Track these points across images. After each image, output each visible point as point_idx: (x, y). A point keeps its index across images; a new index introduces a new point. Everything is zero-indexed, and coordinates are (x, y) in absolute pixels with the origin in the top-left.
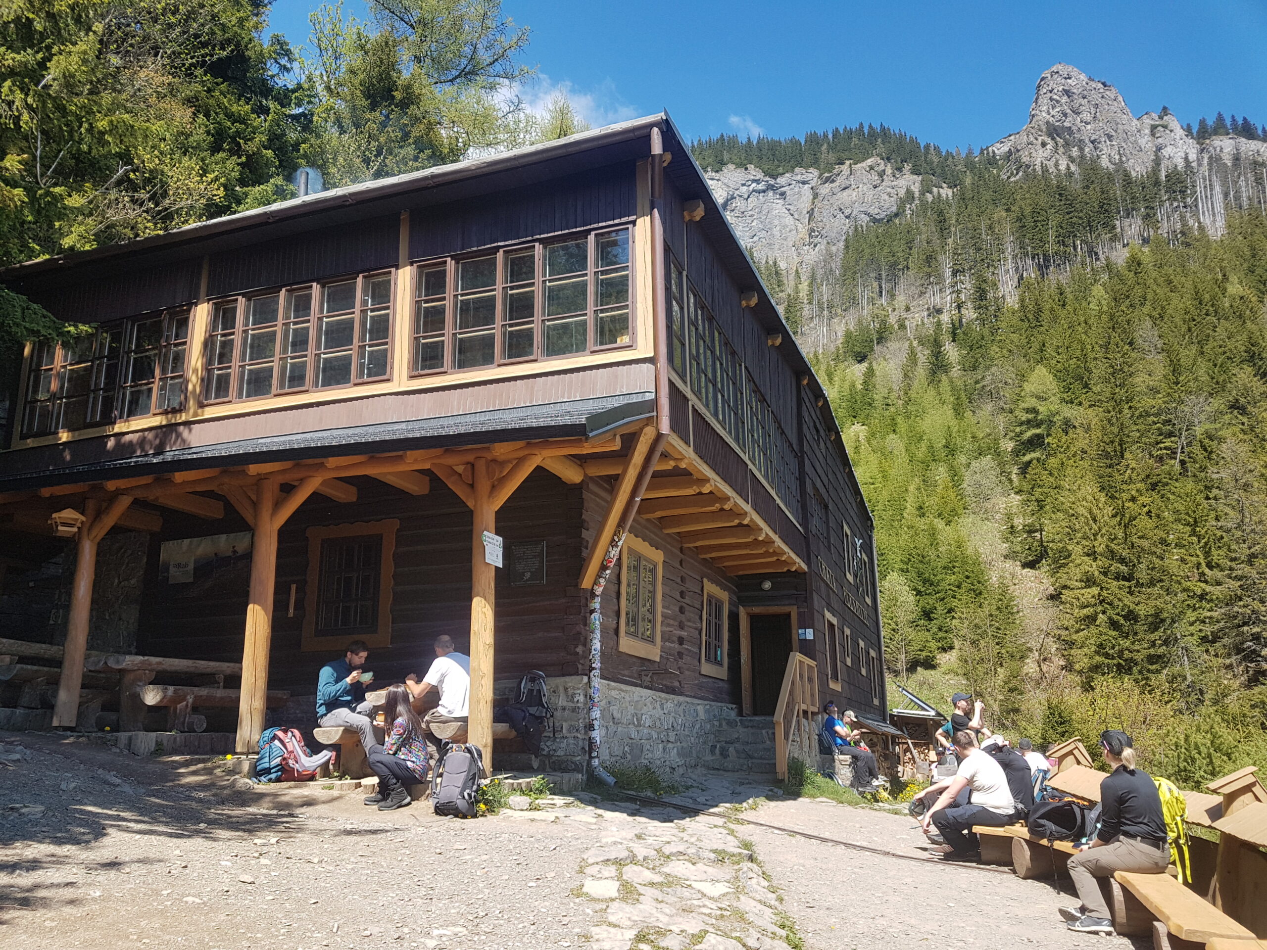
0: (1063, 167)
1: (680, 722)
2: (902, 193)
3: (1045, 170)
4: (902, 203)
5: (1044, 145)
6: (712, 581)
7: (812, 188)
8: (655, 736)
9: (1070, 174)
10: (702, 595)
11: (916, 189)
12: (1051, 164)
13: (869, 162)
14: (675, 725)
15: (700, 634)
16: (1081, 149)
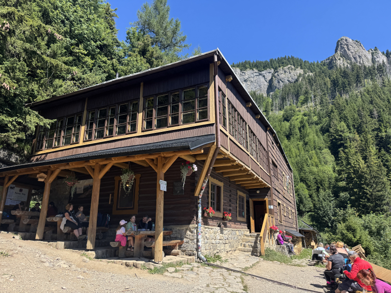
1: (230, 237)
2: (298, 74)
3: (340, 67)
4: (298, 77)
5: (340, 59)
6: (240, 191)
7: (272, 74)
8: (221, 242)
10: (237, 196)
11: (302, 73)
12: (342, 65)
13: (289, 66)
15: (237, 207)
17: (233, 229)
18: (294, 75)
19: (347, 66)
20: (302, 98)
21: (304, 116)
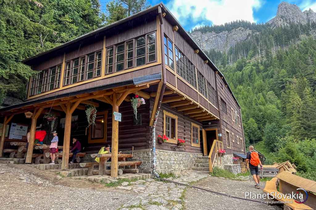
0: (285, 25)
1: (184, 159)
2: (248, 34)
3: (281, 26)
4: (248, 36)
5: (280, 20)
6: (194, 123)
7: (227, 35)
8: (175, 162)
9: (287, 26)
10: (191, 126)
11: (251, 33)
12: (282, 25)
13: (240, 28)
14: (182, 159)
15: (191, 136)
16: (289, 20)
17: (187, 153)
18: (245, 35)
19: (287, 25)
20: (251, 52)
21: (253, 67)
